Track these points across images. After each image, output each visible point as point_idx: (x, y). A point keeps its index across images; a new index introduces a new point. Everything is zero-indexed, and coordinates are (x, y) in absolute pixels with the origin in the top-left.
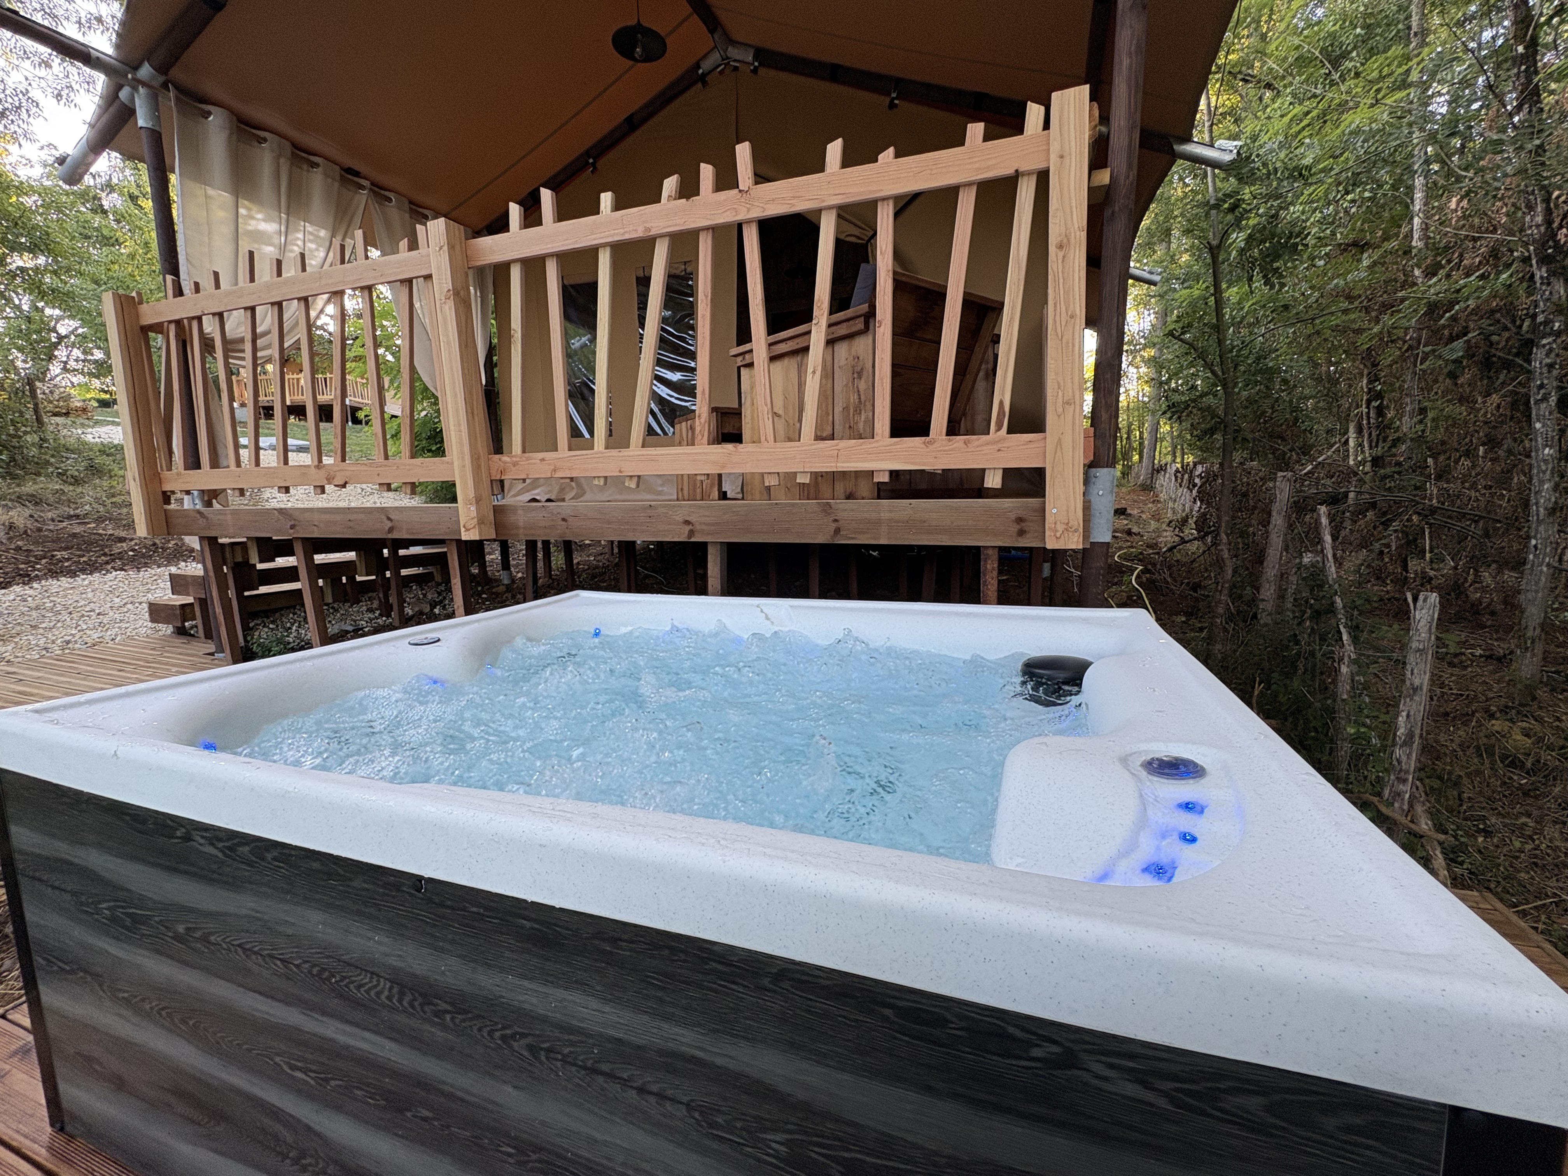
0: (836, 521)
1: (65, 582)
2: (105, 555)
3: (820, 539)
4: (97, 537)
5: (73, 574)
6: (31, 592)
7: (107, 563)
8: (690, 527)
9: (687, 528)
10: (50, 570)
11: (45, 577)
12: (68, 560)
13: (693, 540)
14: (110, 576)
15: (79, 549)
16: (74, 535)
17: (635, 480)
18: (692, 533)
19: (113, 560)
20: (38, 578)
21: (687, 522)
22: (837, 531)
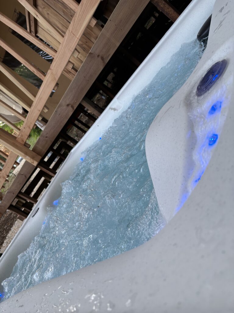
0: (98, 56)
1: (10, 232)
2: (12, 220)
3: (101, 68)
4: (7, 217)
5: (10, 230)
6: (7, 240)
7: (13, 221)
8: (70, 106)
9: (70, 107)
10: (6, 232)
11: (7, 234)
12: (7, 227)
13: (75, 108)
14: (16, 224)
15: (7, 223)
16: (4, 221)
17: (45, 108)
18: (72, 107)
19: (14, 220)
20: (6, 236)
21: (68, 105)
22: (102, 59)
